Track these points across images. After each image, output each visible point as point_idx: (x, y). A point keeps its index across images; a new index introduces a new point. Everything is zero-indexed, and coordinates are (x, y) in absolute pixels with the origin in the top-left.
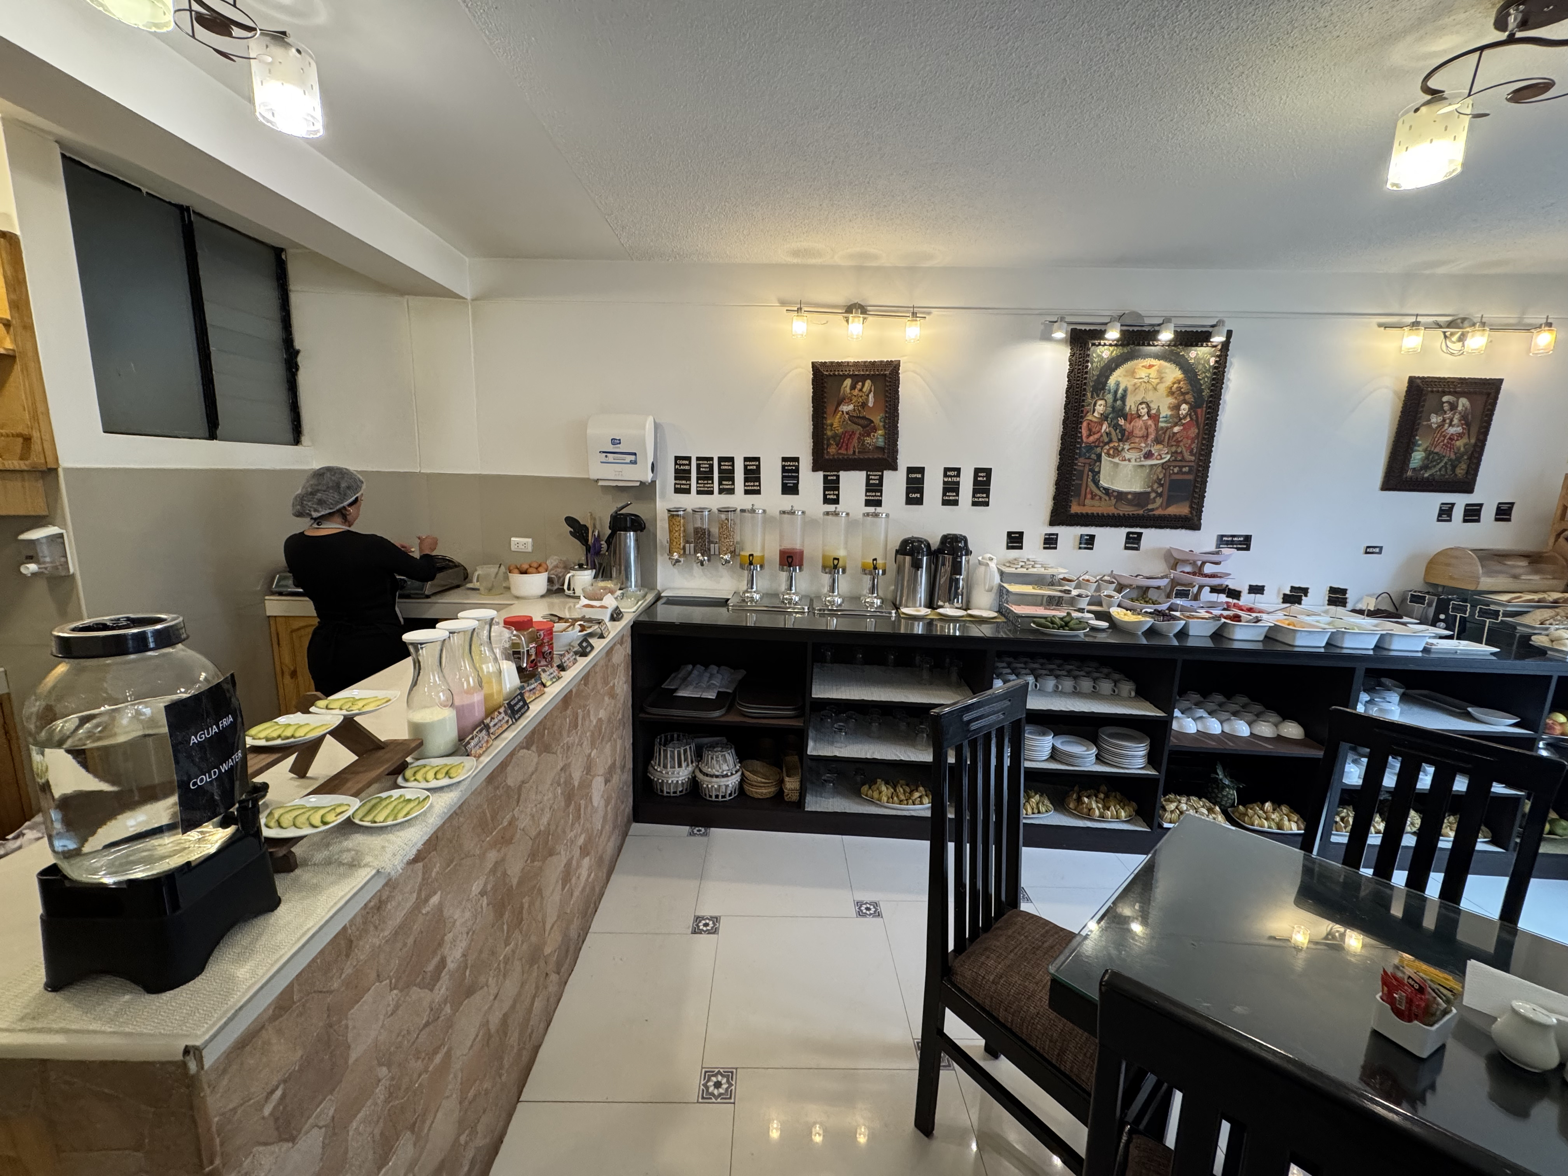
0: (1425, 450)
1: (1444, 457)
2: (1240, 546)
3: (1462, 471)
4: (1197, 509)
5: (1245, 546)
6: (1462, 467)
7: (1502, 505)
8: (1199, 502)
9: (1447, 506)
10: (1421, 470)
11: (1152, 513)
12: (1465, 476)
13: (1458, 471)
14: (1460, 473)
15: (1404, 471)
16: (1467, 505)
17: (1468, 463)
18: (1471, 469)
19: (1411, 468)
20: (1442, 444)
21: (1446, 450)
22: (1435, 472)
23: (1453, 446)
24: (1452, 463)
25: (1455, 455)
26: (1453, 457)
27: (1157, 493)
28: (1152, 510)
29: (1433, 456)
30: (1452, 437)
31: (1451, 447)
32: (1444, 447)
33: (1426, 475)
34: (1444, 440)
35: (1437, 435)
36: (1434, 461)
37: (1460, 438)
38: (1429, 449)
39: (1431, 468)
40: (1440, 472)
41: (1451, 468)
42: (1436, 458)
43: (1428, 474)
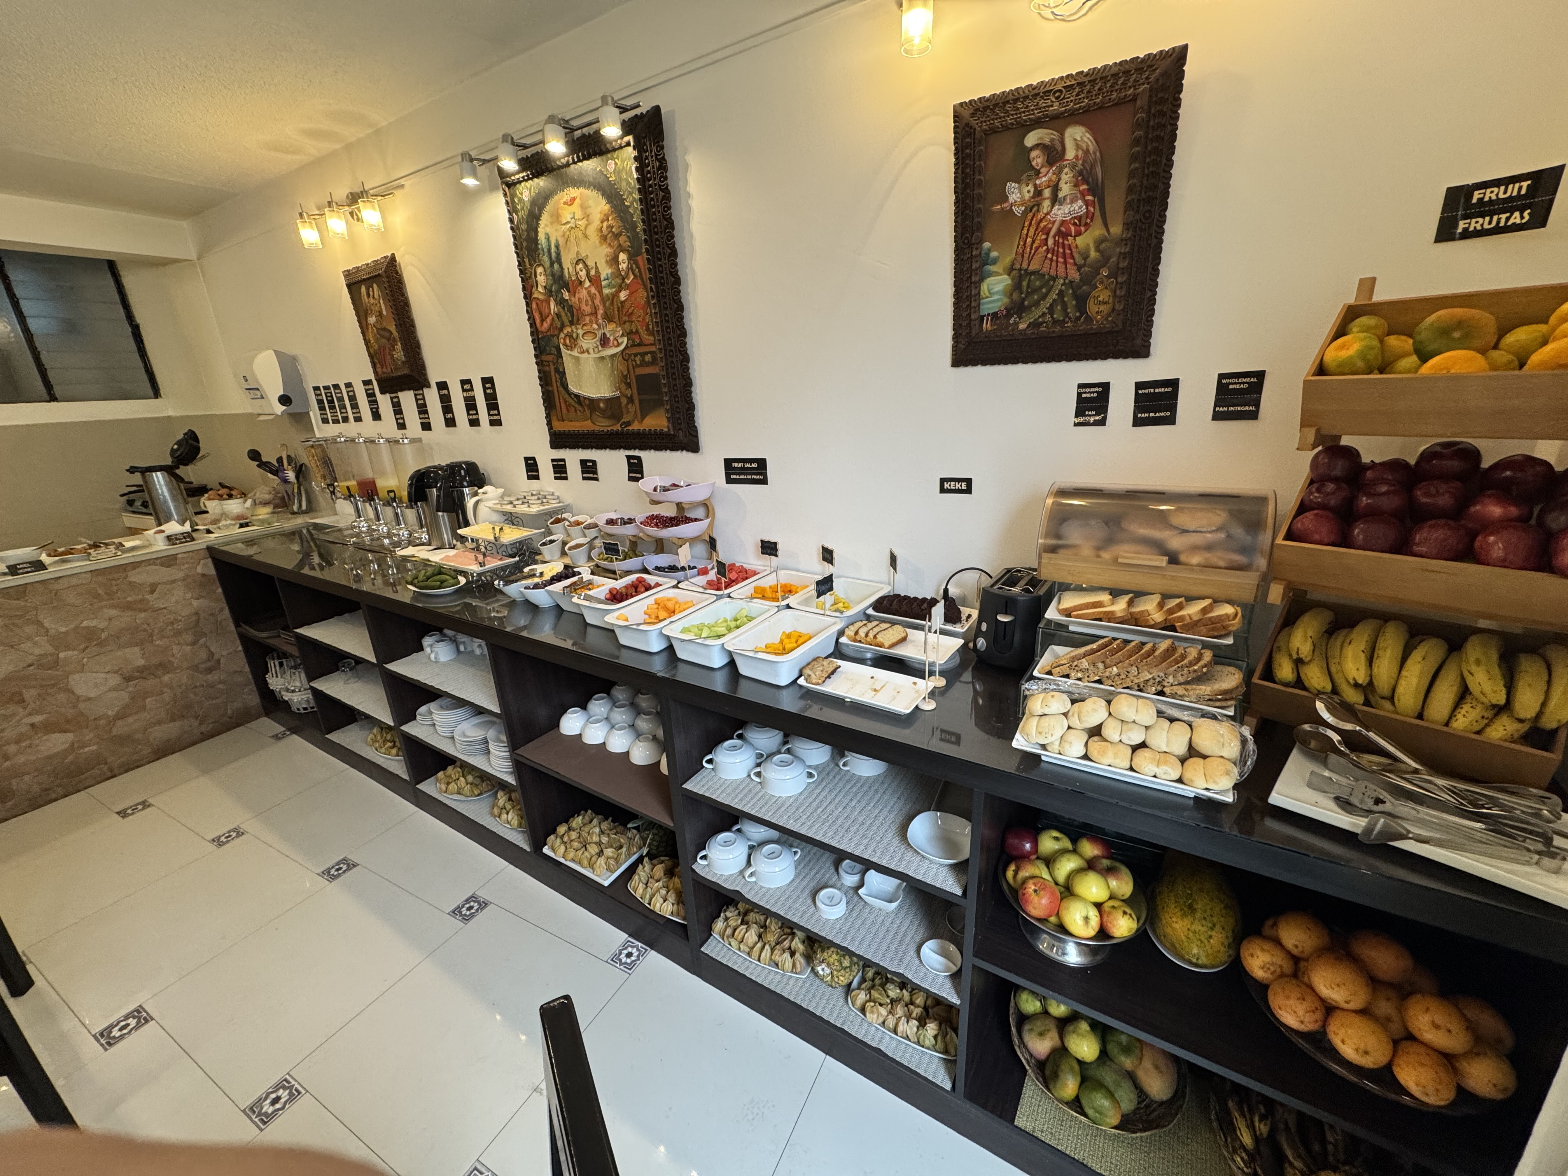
0: (1010, 270)
1: (1054, 279)
2: (755, 477)
3: (1102, 308)
4: (679, 418)
5: (761, 477)
6: (1101, 299)
7: (1231, 381)
8: (678, 407)
9: (1093, 390)
10: (1009, 315)
11: (630, 428)
12: (1110, 319)
13: (1092, 308)
14: (1097, 312)
15: (973, 323)
16: (1139, 386)
17: (1113, 286)
18: (1117, 299)
19: (988, 315)
20: (1045, 248)
21: (1057, 261)
22: (1039, 317)
23: (1070, 249)
24: (1074, 292)
25: (1079, 269)
26: (1074, 274)
27: (627, 397)
28: (628, 424)
29: (1029, 280)
30: (1063, 229)
31: (1068, 251)
32: (1050, 256)
33: (1022, 326)
34: (1046, 240)
35: (1028, 230)
36: (1035, 291)
37: (1083, 229)
38: (1017, 266)
39: (1029, 307)
40: (1052, 317)
41: (1074, 303)
42: (1038, 283)
43: (1028, 322)
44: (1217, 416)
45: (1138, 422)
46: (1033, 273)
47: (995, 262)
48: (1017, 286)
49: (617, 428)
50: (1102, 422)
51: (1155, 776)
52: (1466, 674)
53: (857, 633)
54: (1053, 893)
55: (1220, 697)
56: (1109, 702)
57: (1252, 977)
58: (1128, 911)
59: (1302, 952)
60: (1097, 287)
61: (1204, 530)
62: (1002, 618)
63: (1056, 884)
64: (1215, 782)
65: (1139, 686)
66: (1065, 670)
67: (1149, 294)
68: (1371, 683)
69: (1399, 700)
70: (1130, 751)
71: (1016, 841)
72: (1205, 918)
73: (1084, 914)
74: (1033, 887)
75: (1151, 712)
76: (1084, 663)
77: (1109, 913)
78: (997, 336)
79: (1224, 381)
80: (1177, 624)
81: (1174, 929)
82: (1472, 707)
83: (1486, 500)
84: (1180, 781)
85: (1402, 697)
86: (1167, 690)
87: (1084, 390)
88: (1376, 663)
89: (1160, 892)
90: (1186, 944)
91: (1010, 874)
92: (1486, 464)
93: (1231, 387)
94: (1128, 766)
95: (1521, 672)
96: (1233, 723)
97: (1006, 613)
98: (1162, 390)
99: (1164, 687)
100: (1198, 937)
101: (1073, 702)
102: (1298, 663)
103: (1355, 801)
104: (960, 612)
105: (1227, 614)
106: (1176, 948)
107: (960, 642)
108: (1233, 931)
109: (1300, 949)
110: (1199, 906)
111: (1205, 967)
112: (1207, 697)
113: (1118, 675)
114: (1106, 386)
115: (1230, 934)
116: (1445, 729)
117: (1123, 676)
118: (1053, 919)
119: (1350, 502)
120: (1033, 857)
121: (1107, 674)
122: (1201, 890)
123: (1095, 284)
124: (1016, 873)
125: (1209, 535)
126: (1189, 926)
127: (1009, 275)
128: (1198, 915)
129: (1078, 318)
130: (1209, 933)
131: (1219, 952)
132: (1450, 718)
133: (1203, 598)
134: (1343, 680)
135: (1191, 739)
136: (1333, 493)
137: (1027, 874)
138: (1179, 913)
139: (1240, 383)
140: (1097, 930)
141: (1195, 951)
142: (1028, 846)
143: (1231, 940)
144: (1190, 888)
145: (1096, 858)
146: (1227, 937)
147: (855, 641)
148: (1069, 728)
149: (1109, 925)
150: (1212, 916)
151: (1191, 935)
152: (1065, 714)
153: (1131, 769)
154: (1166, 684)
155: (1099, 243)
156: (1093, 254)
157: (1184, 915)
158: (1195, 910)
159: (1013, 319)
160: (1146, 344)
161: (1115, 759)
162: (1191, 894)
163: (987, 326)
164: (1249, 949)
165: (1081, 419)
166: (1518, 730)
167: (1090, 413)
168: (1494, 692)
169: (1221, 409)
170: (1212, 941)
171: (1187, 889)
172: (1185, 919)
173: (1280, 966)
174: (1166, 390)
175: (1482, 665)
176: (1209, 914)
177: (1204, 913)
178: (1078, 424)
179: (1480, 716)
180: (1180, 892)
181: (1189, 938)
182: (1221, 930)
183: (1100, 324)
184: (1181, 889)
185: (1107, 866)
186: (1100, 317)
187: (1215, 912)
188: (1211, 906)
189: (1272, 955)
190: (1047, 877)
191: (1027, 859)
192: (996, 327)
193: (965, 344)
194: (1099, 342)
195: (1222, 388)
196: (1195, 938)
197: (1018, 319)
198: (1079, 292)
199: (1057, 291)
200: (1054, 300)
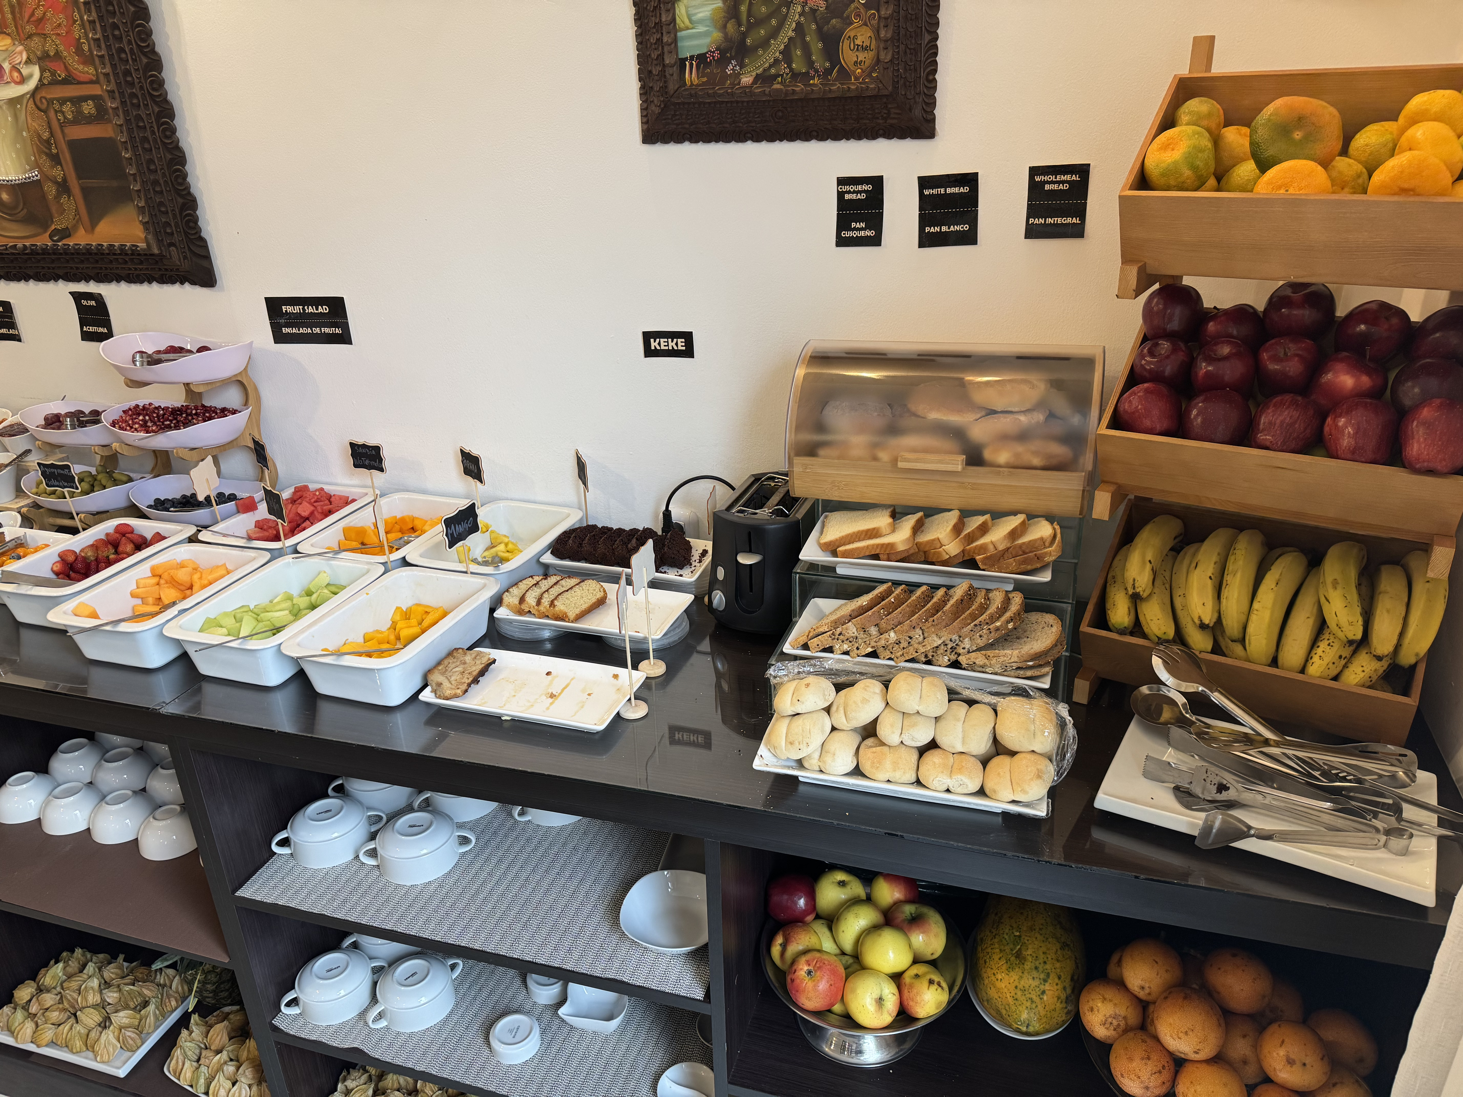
2: (327, 330)
3: (862, 56)
4: (167, 224)
5: (338, 331)
6: (858, 42)
7: (1046, 178)
8: (161, 204)
9: (860, 188)
10: (723, 60)
11: (71, 242)
12: (874, 75)
13: (848, 56)
14: (856, 62)
15: (669, 71)
16: (924, 182)
17: (874, 22)
18: (882, 45)
19: (692, 57)
22: (771, 66)
24: (819, 29)
27: (56, 182)
28: (66, 233)
33: (746, 80)
36: (761, 22)
39: (754, 49)
40: (789, 66)
41: (820, 45)
42: (763, 9)
43: (754, 74)
44: (1032, 233)
45: (926, 241)
48: (732, 12)
49: (43, 240)
50: (876, 241)
51: (948, 791)
52: (1323, 600)
53: (522, 600)
54: (834, 972)
55: (1031, 663)
56: (886, 684)
57: (1094, 1038)
58: (936, 978)
59: (1149, 994)
60: (852, 23)
61: (1017, 409)
62: (746, 560)
63: (843, 953)
64: (1024, 791)
65: (926, 656)
66: (825, 640)
67: (927, 37)
68: (1219, 621)
69: (1250, 643)
70: (915, 756)
71: (785, 897)
72: (1036, 968)
73: (876, 995)
74: (806, 968)
75: (939, 696)
76: (851, 629)
77: (911, 986)
78: (708, 95)
79: (1038, 179)
80: (978, 558)
81: (998, 991)
82: (1329, 645)
83: (1339, 366)
84: (981, 792)
85: (1253, 638)
86: (963, 660)
87: (847, 188)
88: (1225, 593)
89: (982, 939)
90: (1013, 1008)
91: (776, 950)
92: (1341, 312)
93: (1047, 187)
94: (914, 779)
95: (1380, 593)
96: (1048, 700)
97: (750, 551)
98: (955, 190)
99: (959, 655)
100: (1028, 996)
101: (839, 687)
102: (1136, 599)
103: (1197, 790)
104: (688, 548)
105: (1042, 539)
106: (1002, 1017)
107: (687, 599)
108: (1072, 979)
109: (1147, 991)
110: (1029, 952)
111: (1037, 1034)
112: (1015, 665)
113: (898, 643)
114: (877, 182)
115: (1068, 983)
116: (1300, 677)
117: (904, 644)
118: (837, 1008)
119: (1188, 368)
120: (809, 918)
121: (883, 642)
122: (1032, 929)
123: (849, 17)
124: (784, 946)
125: (1022, 418)
126: (1016, 983)
128: (1028, 965)
129: (828, 72)
130: (1042, 987)
131: (1054, 1010)
132: (1307, 661)
133: (1015, 513)
134: (1189, 620)
135: (994, 728)
136: (1168, 357)
137: (801, 948)
138: (1004, 967)
139: (1059, 182)
140: (895, 1014)
141: (1024, 1016)
142: (802, 902)
143: (1069, 991)
144: (1019, 929)
145: (897, 904)
146: (1064, 988)
147: (521, 612)
148: (834, 729)
149: (911, 1003)
150: (1045, 962)
151: (1019, 993)
152: (828, 710)
153: (918, 783)
154: (961, 651)
157: (1011, 968)
158: (1025, 959)
159: (730, 67)
160: (929, 117)
161: (895, 771)
162: (1020, 936)
163: (691, 78)
164: (1088, 1001)
165: (845, 234)
166: (1376, 670)
167: (858, 225)
168: (1351, 624)
169: (1036, 221)
170: (1045, 998)
171: (1014, 931)
172: (1012, 973)
173: (1125, 1018)
174: (962, 190)
175: (1339, 587)
176: (1041, 961)
177: (1036, 960)
178: (842, 242)
179: (1337, 657)
180: (1006, 937)
181: (1016, 999)
182: (1057, 980)
183: (860, 83)
184: (1007, 931)
185: (911, 914)
186: (859, 71)
187: (1049, 956)
188: (1044, 949)
189: (1115, 1005)
190: (828, 945)
191: (800, 924)
192: (705, 79)
193: (659, 106)
194: (862, 112)
195: (1035, 189)
196: (1024, 997)
197: (738, 68)
198: (826, 28)
199: (794, 25)
200: (790, 39)
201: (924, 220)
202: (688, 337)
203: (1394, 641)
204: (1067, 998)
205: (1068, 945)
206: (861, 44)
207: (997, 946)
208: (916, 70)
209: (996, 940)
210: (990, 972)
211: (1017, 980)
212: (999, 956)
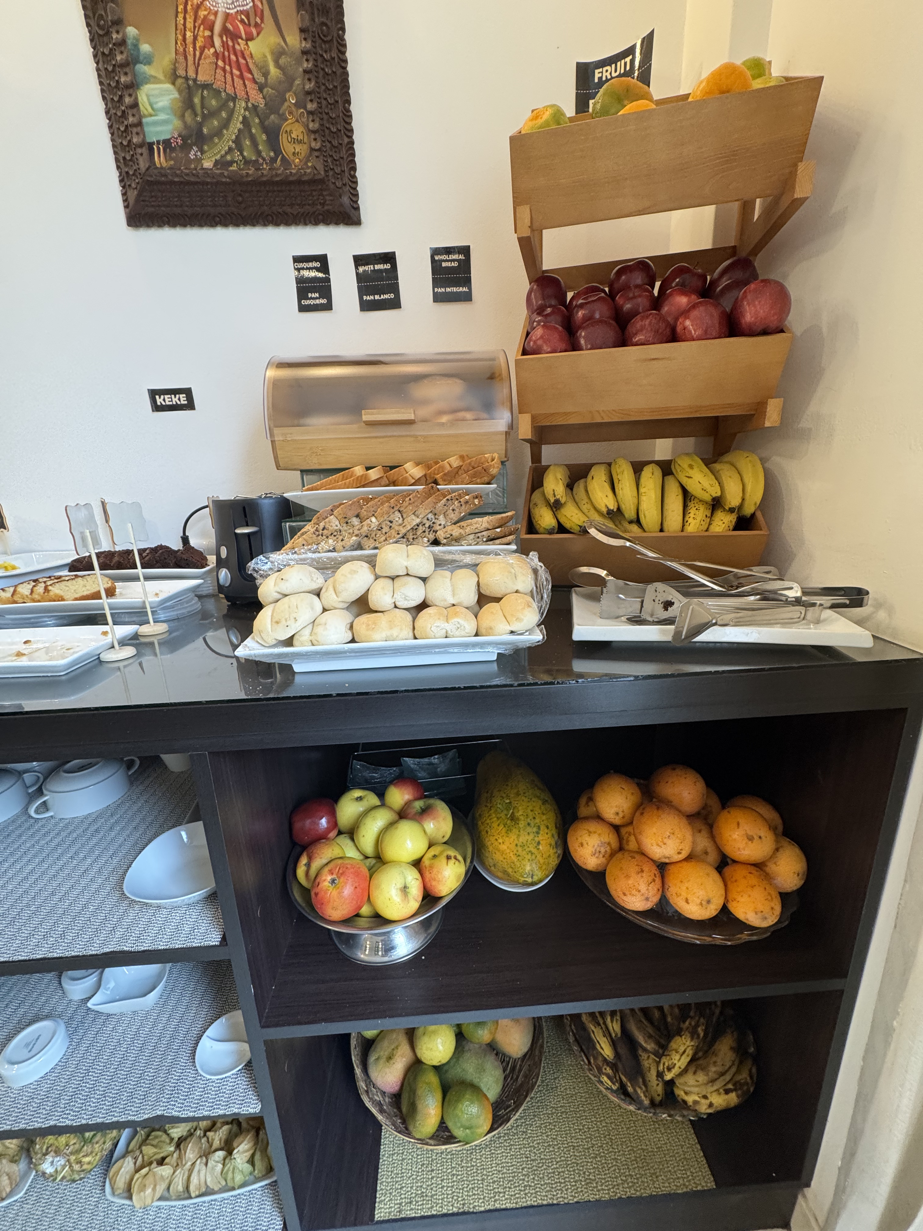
0: (173, 77)
1: (234, 99)
3: (298, 148)
6: (293, 136)
7: (442, 257)
9: (311, 265)
10: (186, 147)
12: (310, 164)
13: (288, 148)
14: (294, 153)
15: (139, 152)
16: (357, 260)
17: (304, 118)
18: (312, 135)
19: (158, 142)
20: (212, 50)
21: (232, 73)
22: (226, 153)
23: (244, 58)
24: (262, 123)
25: (261, 89)
26: (257, 98)
29: (203, 97)
30: (229, 26)
31: (242, 61)
32: (220, 63)
33: (207, 164)
34: (211, 37)
35: (185, 18)
36: (213, 114)
37: (254, 31)
38: (181, 72)
39: (211, 137)
40: (242, 154)
41: (264, 137)
42: (214, 102)
43: (213, 159)
46: (206, 86)
47: (148, 61)
48: (188, 104)
50: (328, 307)
52: (684, 481)
53: (15, 592)
54: (357, 874)
55: (498, 531)
56: (373, 564)
57: (586, 870)
58: (452, 853)
59: (623, 817)
60: (287, 120)
62: (243, 531)
63: (367, 858)
67: (346, 140)
68: (619, 508)
69: (644, 519)
70: (410, 616)
71: (308, 822)
72: (529, 824)
73: (400, 885)
74: (329, 878)
76: (333, 522)
77: (431, 867)
78: (177, 175)
79: (437, 258)
80: (437, 477)
81: (502, 852)
82: (696, 507)
85: (645, 514)
86: (441, 535)
87: (301, 265)
88: (619, 487)
89: (480, 815)
90: (518, 864)
91: (301, 871)
93: (443, 264)
94: (412, 635)
97: (247, 523)
98: (381, 266)
99: (436, 532)
100: (527, 850)
102: (556, 507)
104: (206, 559)
106: (509, 875)
108: (556, 827)
109: (621, 815)
110: (519, 814)
111: (540, 881)
112: (486, 535)
113: (380, 529)
114: (324, 261)
115: (554, 831)
116: (683, 535)
117: (386, 529)
118: (365, 910)
120: (333, 834)
121: (365, 530)
122: (518, 794)
123: (284, 114)
124: (308, 865)
126: (516, 842)
127: (173, 83)
128: (522, 824)
129: (273, 160)
130: (537, 839)
131: (549, 856)
132: (683, 526)
135: (478, 583)
137: (324, 861)
138: (504, 830)
139: (451, 260)
140: (420, 899)
141: (528, 868)
142: (324, 822)
143: (556, 837)
144: (508, 797)
145: (408, 804)
146: (553, 836)
148: (325, 609)
149: (434, 883)
150: (534, 818)
151: (520, 849)
152: (316, 592)
153: (415, 638)
154: (438, 528)
155: (278, 55)
156: (274, 71)
157: (509, 830)
158: (517, 819)
159: (192, 153)
160: (355, 206)
161: (391, 628)
162: (510, 803)
163: (160, 161)
164: (577, 839)
165: (305, 302)
166: (731, 521)
167: (313, 296)
168: (712, 486)
169: (439, 290)
170: (541, 847)
171: (505, 799)
172: (511, 835)
173: (609, 844)
174: (385, 267)
175: (695, 467)
176: (531, 817)
177: (527, 818)
178: (303, 309)
179: (704, 516)
180: (499, 806)
181: (519, 856)
182: (546, 831)
183: (299, 169)
184: (499, 801)
185: (421, 808)
186: (297, 160)
187: (536, 813)
188: (531, 808)
189: (599, 835)
190: (351, 852)
191: (324, 841)
192: (172, 162)
193: (136, 188)
194: (304, 198)
195: (436, 267)
196: (524, 852)
197: (199, 153)
198: (266, 123)
199: (241, 118)
200: (239, 130)
201: (362, 291)
202: (188, 392)
203: (741, 495)
204: (556, 843)
205: (546, 801)
206: (296, 137)
207: (494, 815)
208: (341, 165)
209: (492, 811)
210: (492, 839)
211: (516, 839)
212: (497, 823)
